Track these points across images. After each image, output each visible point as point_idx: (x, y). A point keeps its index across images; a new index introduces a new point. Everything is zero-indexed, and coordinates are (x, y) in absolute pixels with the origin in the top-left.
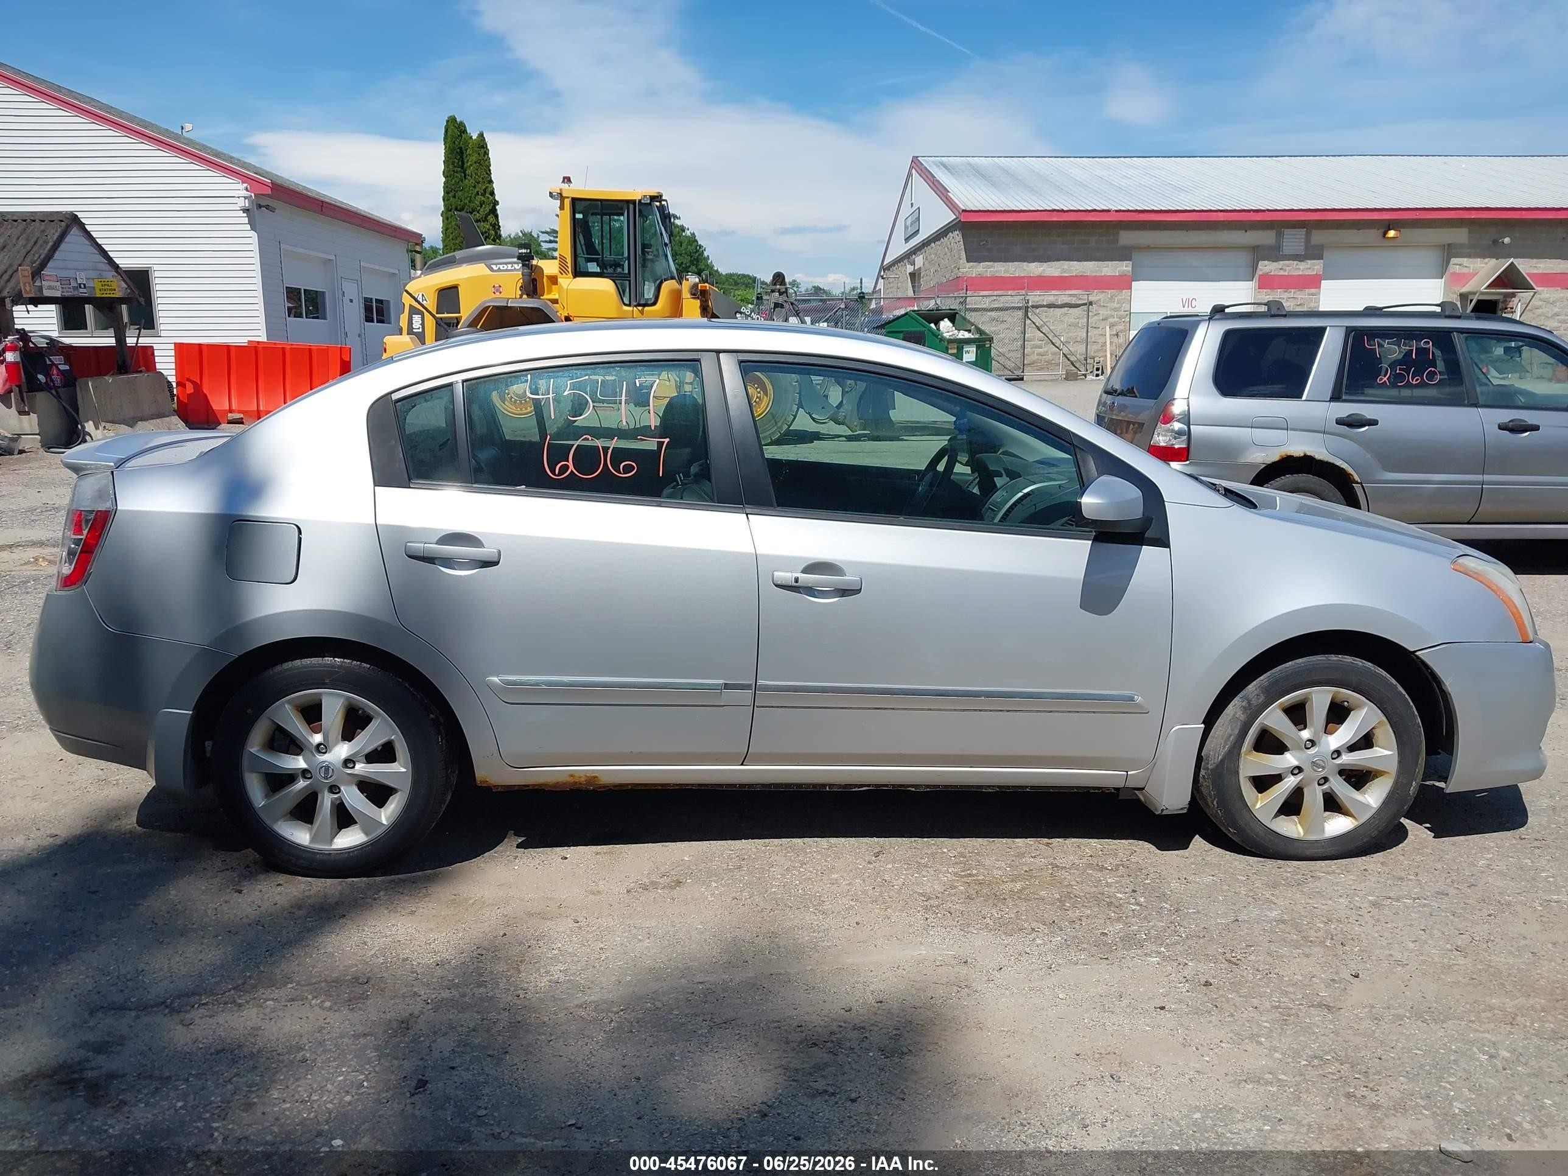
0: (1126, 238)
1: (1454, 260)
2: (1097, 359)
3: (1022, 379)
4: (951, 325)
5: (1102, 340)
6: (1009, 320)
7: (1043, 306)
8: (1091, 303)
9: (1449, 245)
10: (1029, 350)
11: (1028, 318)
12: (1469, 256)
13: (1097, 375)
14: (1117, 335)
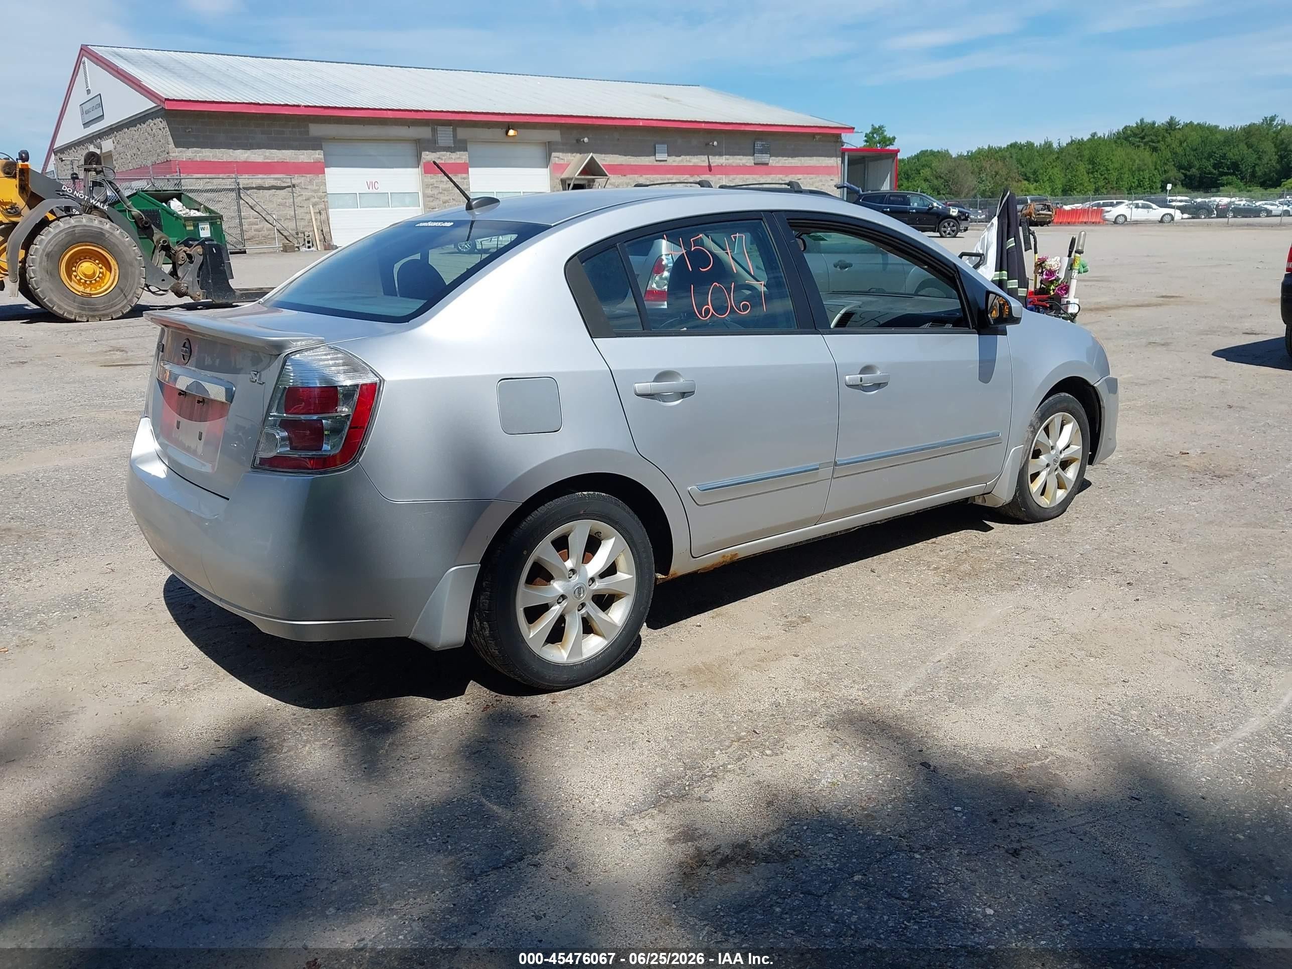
0: (316, 130)
1: (554, 154)
2: (307, 234)
3: (245, 252)
4: (181, 204)
5: (308, 217)
6: (225, 200)
7: (253, 188)
8: (294, 186)
9: (549, 142)
10: (247, 226)
11: (241, 198)
12: (563, 151)
13: (309, 247)
14: (320, 213)
